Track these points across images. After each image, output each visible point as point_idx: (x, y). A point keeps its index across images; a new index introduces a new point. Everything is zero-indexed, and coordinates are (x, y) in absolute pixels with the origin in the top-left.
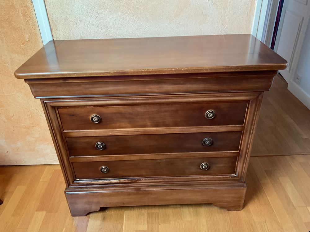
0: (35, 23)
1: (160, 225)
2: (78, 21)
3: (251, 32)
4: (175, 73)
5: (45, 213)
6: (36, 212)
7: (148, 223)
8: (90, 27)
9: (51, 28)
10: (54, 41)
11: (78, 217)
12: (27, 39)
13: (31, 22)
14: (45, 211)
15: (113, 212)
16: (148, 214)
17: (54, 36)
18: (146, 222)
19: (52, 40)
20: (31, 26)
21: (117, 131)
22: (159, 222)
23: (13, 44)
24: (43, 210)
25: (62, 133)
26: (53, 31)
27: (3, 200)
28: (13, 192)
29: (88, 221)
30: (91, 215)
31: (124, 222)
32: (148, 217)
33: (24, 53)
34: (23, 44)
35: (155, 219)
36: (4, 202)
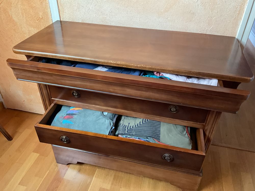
0: (47, 5)
1: (121, 188)
2: (81, 6)
3: (236, 35)
4: (140, 69)
5: (38, 155)
6: (32, 153)
7: (112, 184)
8: (90, 13)
9: (59, 9)
10: (61, 21)
11: (61, 164)
12: (41, 17)
13: (44, 3)
14: (39, 153)
15: (88, 167)
16: (115, 176)
17: (61, 17)
18: (111, 183)
19: (59, 20)
20: (44, 7)
21: (92, 107)
22: (121, 185)
23: (30, 19)
24: (37, 153)
25: (50, 100)
26: (61, 13)
27: (13, 138)
28: (21, 133)
29: (67, 170)
30: (71, 165)
31: (94, 178)
32: (114, 179)
33: (38, 28)
34: (37, 20)
35: (119, 182)
36: (13, 139)
